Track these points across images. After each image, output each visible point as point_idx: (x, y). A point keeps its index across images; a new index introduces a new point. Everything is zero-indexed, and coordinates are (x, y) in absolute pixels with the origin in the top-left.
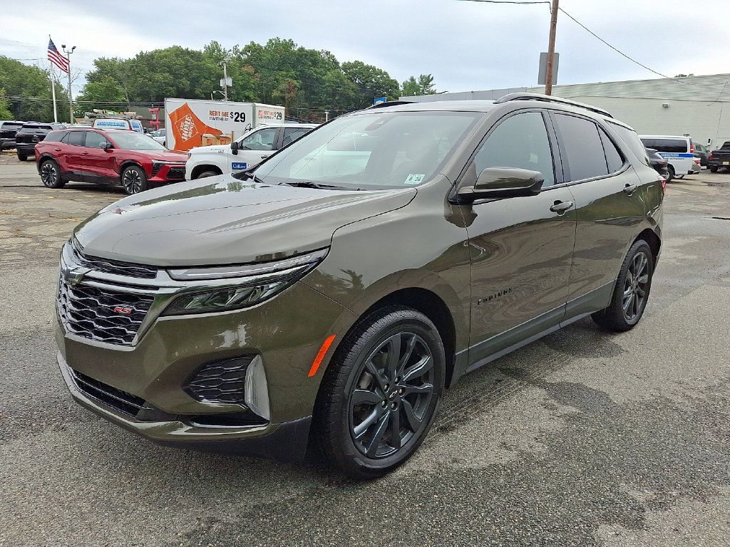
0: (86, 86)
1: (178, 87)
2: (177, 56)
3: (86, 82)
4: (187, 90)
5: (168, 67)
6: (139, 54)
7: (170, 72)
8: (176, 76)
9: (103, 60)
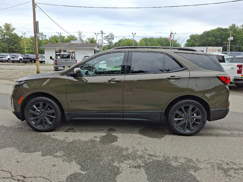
0: (185, 44)
1: (216, 42)
2: (217, 31)
3: (186, 43)
4: (220, 42)
5: (214, 35)
6: (204, 32)
7: (214, 37)
8: (216, 38)
9: (192, 35)
